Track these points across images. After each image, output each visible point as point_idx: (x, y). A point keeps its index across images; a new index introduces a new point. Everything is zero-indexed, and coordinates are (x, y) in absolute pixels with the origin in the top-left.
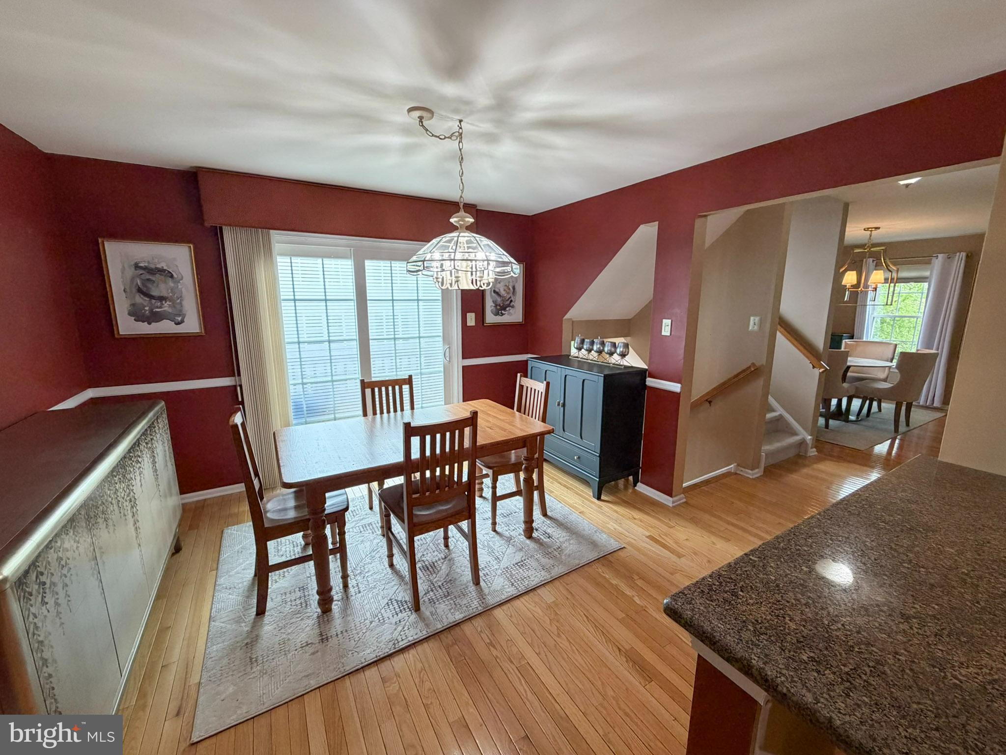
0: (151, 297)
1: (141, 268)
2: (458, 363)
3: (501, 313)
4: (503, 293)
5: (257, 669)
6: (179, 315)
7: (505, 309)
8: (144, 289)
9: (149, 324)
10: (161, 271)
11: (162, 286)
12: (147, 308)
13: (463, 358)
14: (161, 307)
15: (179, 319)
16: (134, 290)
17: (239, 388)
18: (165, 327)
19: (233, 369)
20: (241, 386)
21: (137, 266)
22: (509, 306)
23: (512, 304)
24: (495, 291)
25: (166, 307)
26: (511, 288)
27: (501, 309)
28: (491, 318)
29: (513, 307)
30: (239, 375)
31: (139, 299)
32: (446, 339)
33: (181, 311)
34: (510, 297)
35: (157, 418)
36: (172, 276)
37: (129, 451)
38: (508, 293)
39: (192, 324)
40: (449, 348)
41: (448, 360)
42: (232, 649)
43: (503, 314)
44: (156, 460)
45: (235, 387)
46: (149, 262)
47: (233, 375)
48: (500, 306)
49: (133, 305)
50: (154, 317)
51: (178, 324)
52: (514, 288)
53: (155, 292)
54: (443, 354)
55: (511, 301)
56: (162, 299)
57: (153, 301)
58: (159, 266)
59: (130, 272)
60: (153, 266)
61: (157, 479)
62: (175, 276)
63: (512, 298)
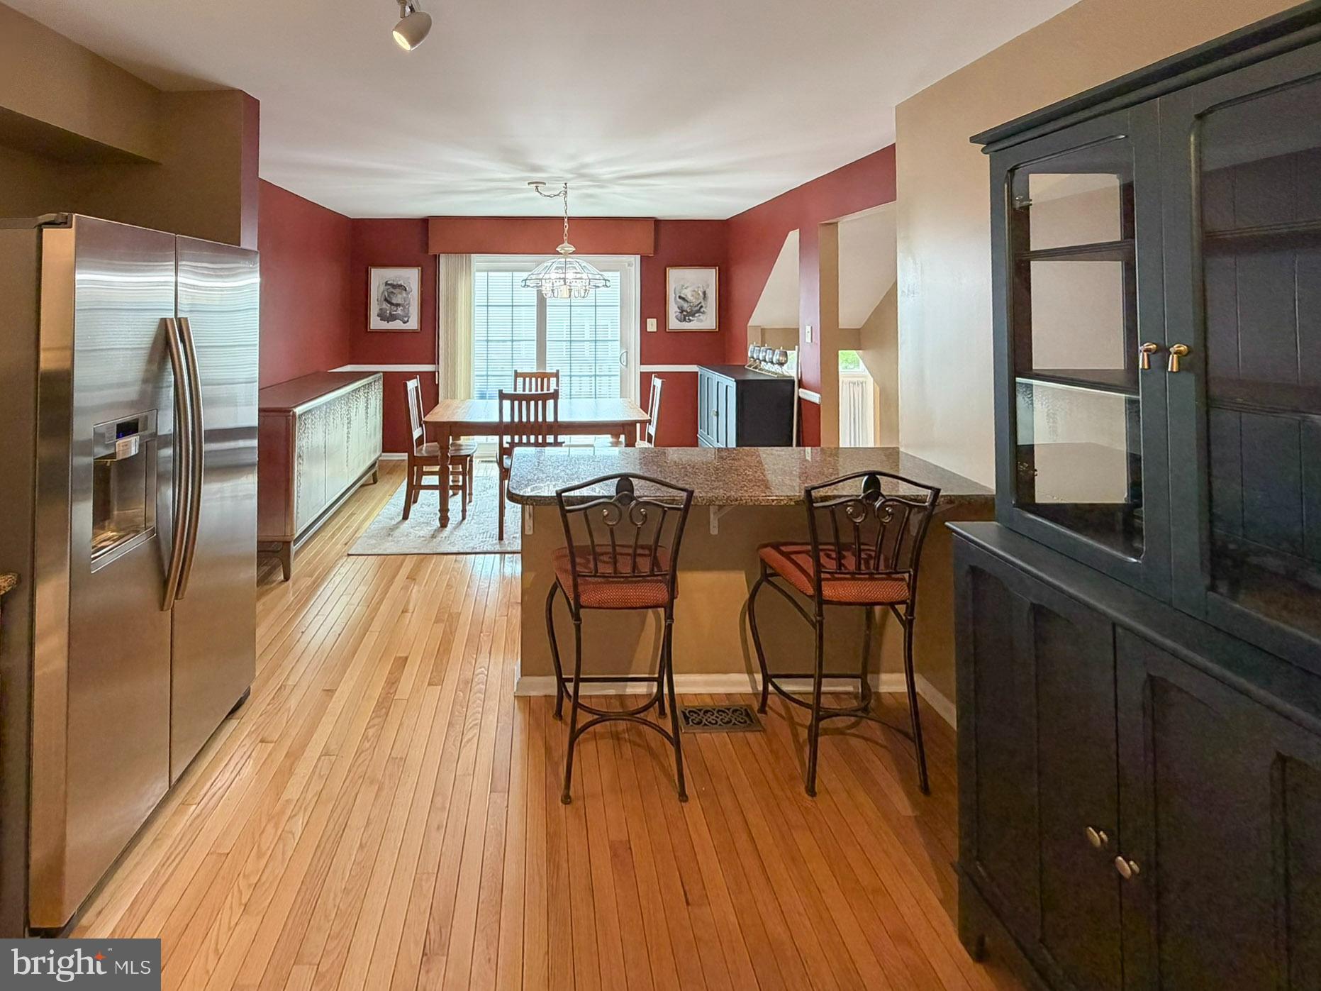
0: (392, 304)
1: (389, 284)
2: (636, 369)
3: (689, 319)
4: (690, 298)
5: (390, 538)
6: (406, 317)
7: (693, 315)
8: (389, 299)
9: (388, 322)
10: (400, 286)
11: (399, 296)
12: (388, 312)
13: (641, 364)
14: (396, 311)
15: (406, 319)
16: (383, 299)
17: (437, 374)
18: (397, 325)
19: (434, 360)
20: (438, 372)
21: (387, 284)
22: (698, 311)
23: (702, 310)
24: (680, 297)
25: (400, 311)
26: (701, 294)
27: (685, 315)
28: (674, 324)
29: (704, 313)
30: (438, 364)
31: (385, 305)
32: (623, 343)
33: (408, 314)
34: (700, 303)
35: (375, 381)
36: (406, 290)
37: (352, 391)
38: (698, 299)
39: (413, 324)
40: (627, 352)
41: (625, 364)
42: (383, 528)
43: (690, 321)
44: (369, 406)
45: (435, 372)
46: (393, 281)
47: (435, 364)
48: (686, 311)
49: (381, 309)
50: (392, 318)
51: (405, 323)
52: (704, 293)
53: (394, 301)
54: (619, 359)
55: (702, 307)
56: (398, 305)
57: (393, 307)
58: (399, 283)
59: (382, 287)
60: (395, 283)
61: (367, 418)
62: (407, 289)
63: (703, 304)
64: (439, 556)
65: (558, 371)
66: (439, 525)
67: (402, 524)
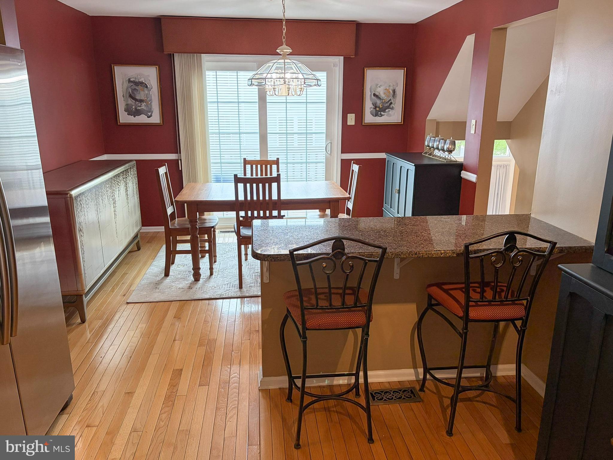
0: (136, 100)
1: (132, 82)
2: (338, 156)
3: (380, 114)
4: (382, 95)
5: (157, 290)
6: (150, 112)
7: (384, 111)
8: (133, 95)
9: (135, 117)
10: (141, 83)
11: (142, 93)
12: (134, 107)
13: (342, 153)
14: (140, 107)
15: (150, 114)
16: (128, 95)
17: (180, 161)
18: (142, 119)
19: (176, 149)
20: (181, 160)
21: (129, 81)
22: (388, 107)
23: (391, 106)
24: (374, 95)
25: (143, 106)
26: (391, 92)
27: (378, 111)
28: (369, 118)
29: (392, 108)
30: (180, 153)
31: (130, 101)
32: (328, 135)
33: (151, 109)
34: (390, 100)
35: (130, 168)
36: (147, 87)
37: (114, 177)
38: (388, 96)
39: (156, 118)
40: (331, 143)
41: (329, 153)
42: (150, 283)
43: (382, 115)
44: (128, 189)
45: (178, 160)
46: (135, 78)
47: (177, 153)
48: (379, 107)
49: (127, 105)
50: (137, 113)
51: (149, 117)
52: (394, 91)
53: (138, 97)
54: (325, 148)
55: (391, 103)
56: (141, 101)
57: (137, 103)
58: (140, 80)
59: (126, 84)
60: (137, 80)
61: (127, 199)
62: (148, 86)
63: (392, 101)
64: (196, 302)
65: (278, 159)
66: (193, 280)
67: (165, 280)
